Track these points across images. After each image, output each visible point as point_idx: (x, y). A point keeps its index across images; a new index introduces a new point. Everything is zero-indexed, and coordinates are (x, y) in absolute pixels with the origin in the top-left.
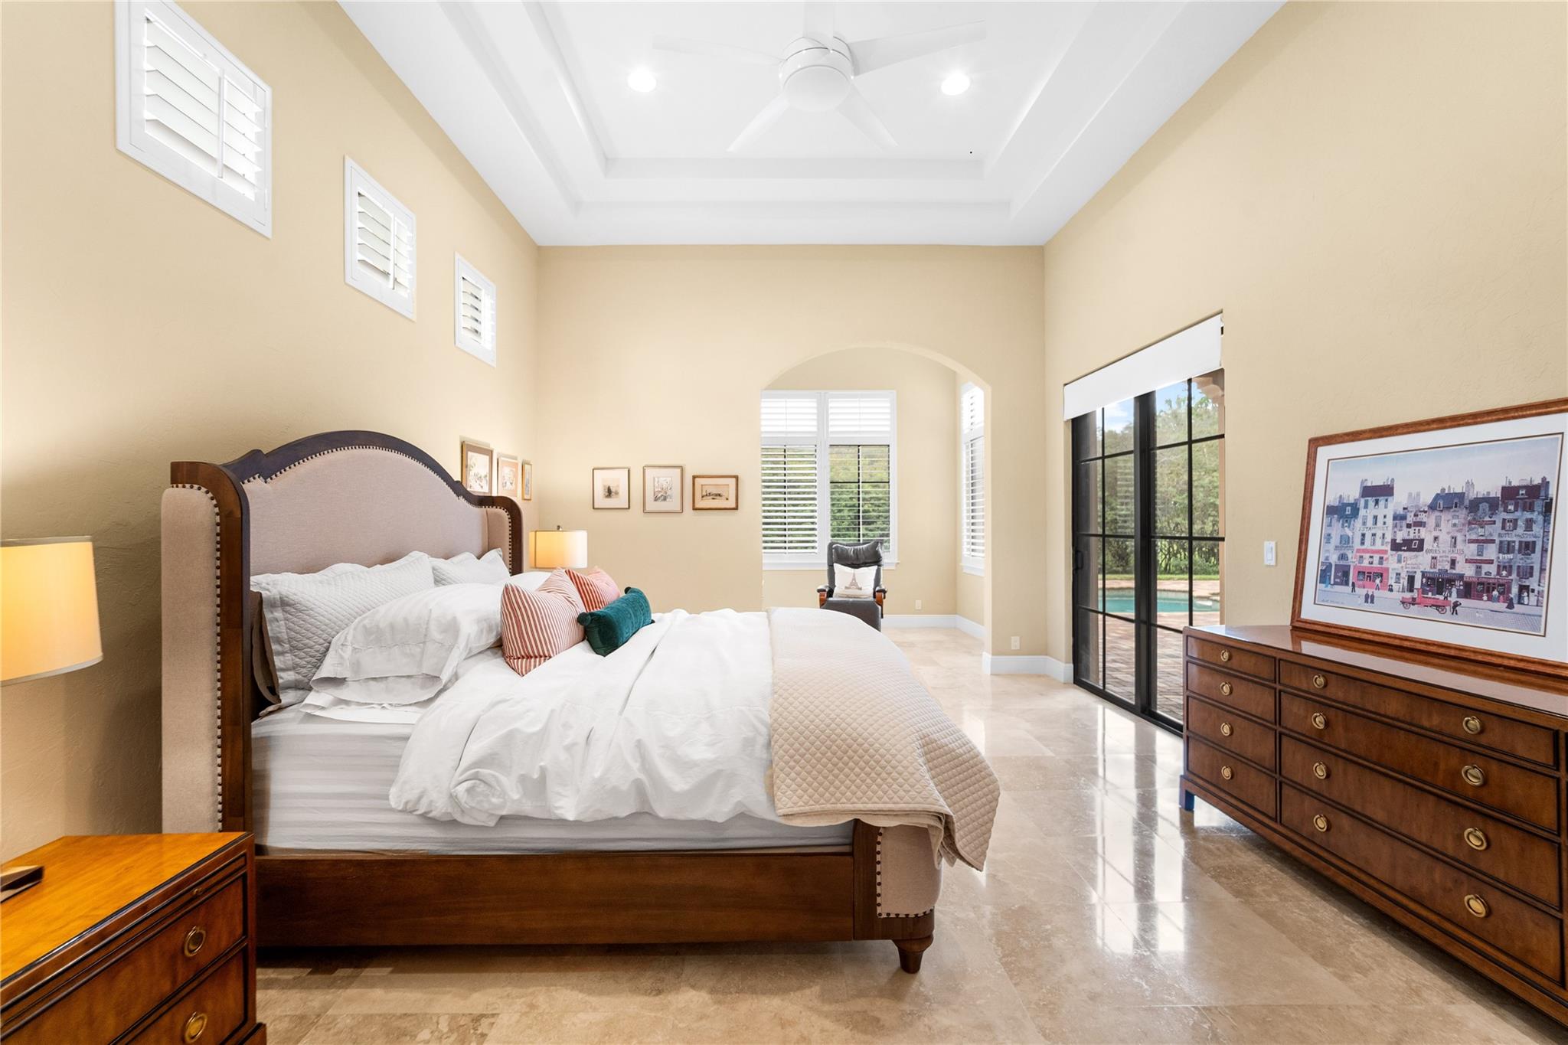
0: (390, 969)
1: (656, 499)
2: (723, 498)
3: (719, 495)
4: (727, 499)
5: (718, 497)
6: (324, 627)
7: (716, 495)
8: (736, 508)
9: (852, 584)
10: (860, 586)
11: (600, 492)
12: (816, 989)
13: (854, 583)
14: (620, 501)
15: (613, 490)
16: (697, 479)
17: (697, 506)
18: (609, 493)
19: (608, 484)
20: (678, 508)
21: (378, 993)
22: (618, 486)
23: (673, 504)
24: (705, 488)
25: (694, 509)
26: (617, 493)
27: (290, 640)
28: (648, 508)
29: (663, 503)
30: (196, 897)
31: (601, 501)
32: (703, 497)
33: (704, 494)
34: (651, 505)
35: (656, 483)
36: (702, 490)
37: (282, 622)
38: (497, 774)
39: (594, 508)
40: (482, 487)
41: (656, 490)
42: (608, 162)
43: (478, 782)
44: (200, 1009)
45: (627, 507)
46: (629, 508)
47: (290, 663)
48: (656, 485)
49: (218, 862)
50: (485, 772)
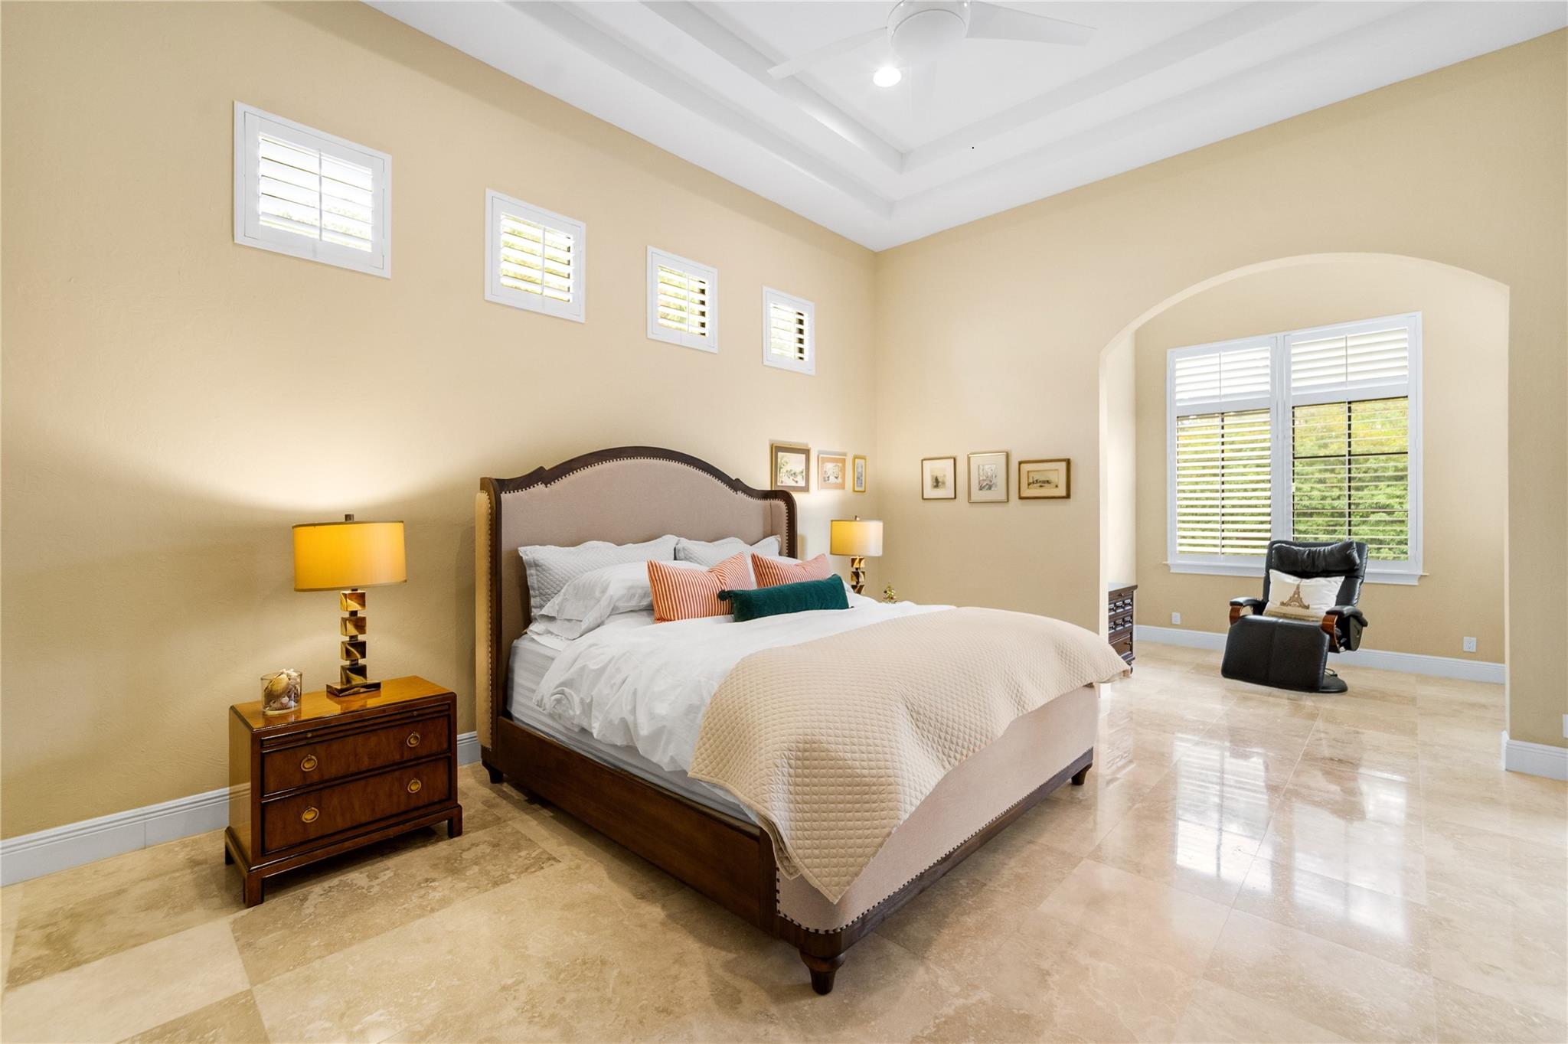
0: (552, 814)
1: (981, 488)
2: (1053, 485)
3: (1048, 482)
4: (1057, 486)
5: (1046, 485)
6: (558, 582)
7: (1044, 482)
8: (1068, 496)
9: (1292, 599)
10: (1306, 604)
11: (928, 482)
12: (731, 956)
13: (1296, 598)
14: (946, 492)
15: (940, 480)
16: (1022, 465)
17: (1023, 495)
18: (937, 483)
19: (935, 475)
20: (1003, 497)
21: (534, 823)
22: (944, 476)
23: (999, 493)
24: (1031, 475)
25: (1021, 498)
26: (944, 483)
27: (539, 588)
28: (974, 498)
29: (989, 492)
30: (413, 717)
31: (930, 492)
32: (1029, 484)
33: (1031, 481)
34: (977, 495)
35: (981, 471)
36: (1028, 478)
37: (535, 577)
38: (573, 693)
39: (923, 499)
40: (797, 482)
41: (981, 478)
42: (902, 157)
43: (563, 696)
44: (417, 776)
45: (953, 497)
46: (955, 498)
47: (538, 603)
48: (981, 474)
49: (430, 702)
50: (567, 690)
